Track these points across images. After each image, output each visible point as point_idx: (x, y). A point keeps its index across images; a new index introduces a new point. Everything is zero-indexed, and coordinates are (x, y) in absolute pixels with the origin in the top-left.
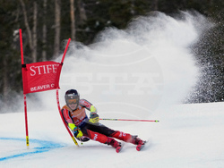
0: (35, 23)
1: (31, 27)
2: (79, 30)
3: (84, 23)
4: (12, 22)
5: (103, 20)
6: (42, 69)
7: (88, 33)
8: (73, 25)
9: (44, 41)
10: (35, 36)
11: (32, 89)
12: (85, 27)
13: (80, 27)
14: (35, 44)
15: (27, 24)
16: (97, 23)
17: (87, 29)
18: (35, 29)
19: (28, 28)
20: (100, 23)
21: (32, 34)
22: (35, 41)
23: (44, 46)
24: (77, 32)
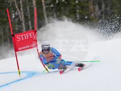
0: (21, 5)
1: (20, 8)
3: (50, 2)
6: (24, 37)
7: (52, 8)
8: (43, 4)
10: (22, 13)
11: (19, 49)
12: (50, 4)
13: (47, 5)
14: (23, 18)
15: (17, 7)
16: (57, 1)
17: (52, 6)
18: (22, 9)
19: (18, 9)
20: (59, 1)
22: (23, 16)
23: (29, 18)
24: (46, 8)
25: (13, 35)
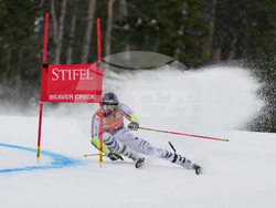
0: (63, 11)
1: (58, 16)
2: (117, 27)
3: (123, 19)
4: (34, 7)
5: (146, 18)
6: (67, 74)
7: (126, 32)
8: (110, 20)
9: (72, 35)
10: (61, 27)
12: (123, 24)
13: (117, 23)
14: (60, 38)
15: (53, 12)
16: (140, 21)
17: (126, 27)
18: (62, 19)
19: (54, 17)
20: (143, 21)
21: (59, 24)
23: (71, 42)
24: (113, 29)
25: (46, 66)
